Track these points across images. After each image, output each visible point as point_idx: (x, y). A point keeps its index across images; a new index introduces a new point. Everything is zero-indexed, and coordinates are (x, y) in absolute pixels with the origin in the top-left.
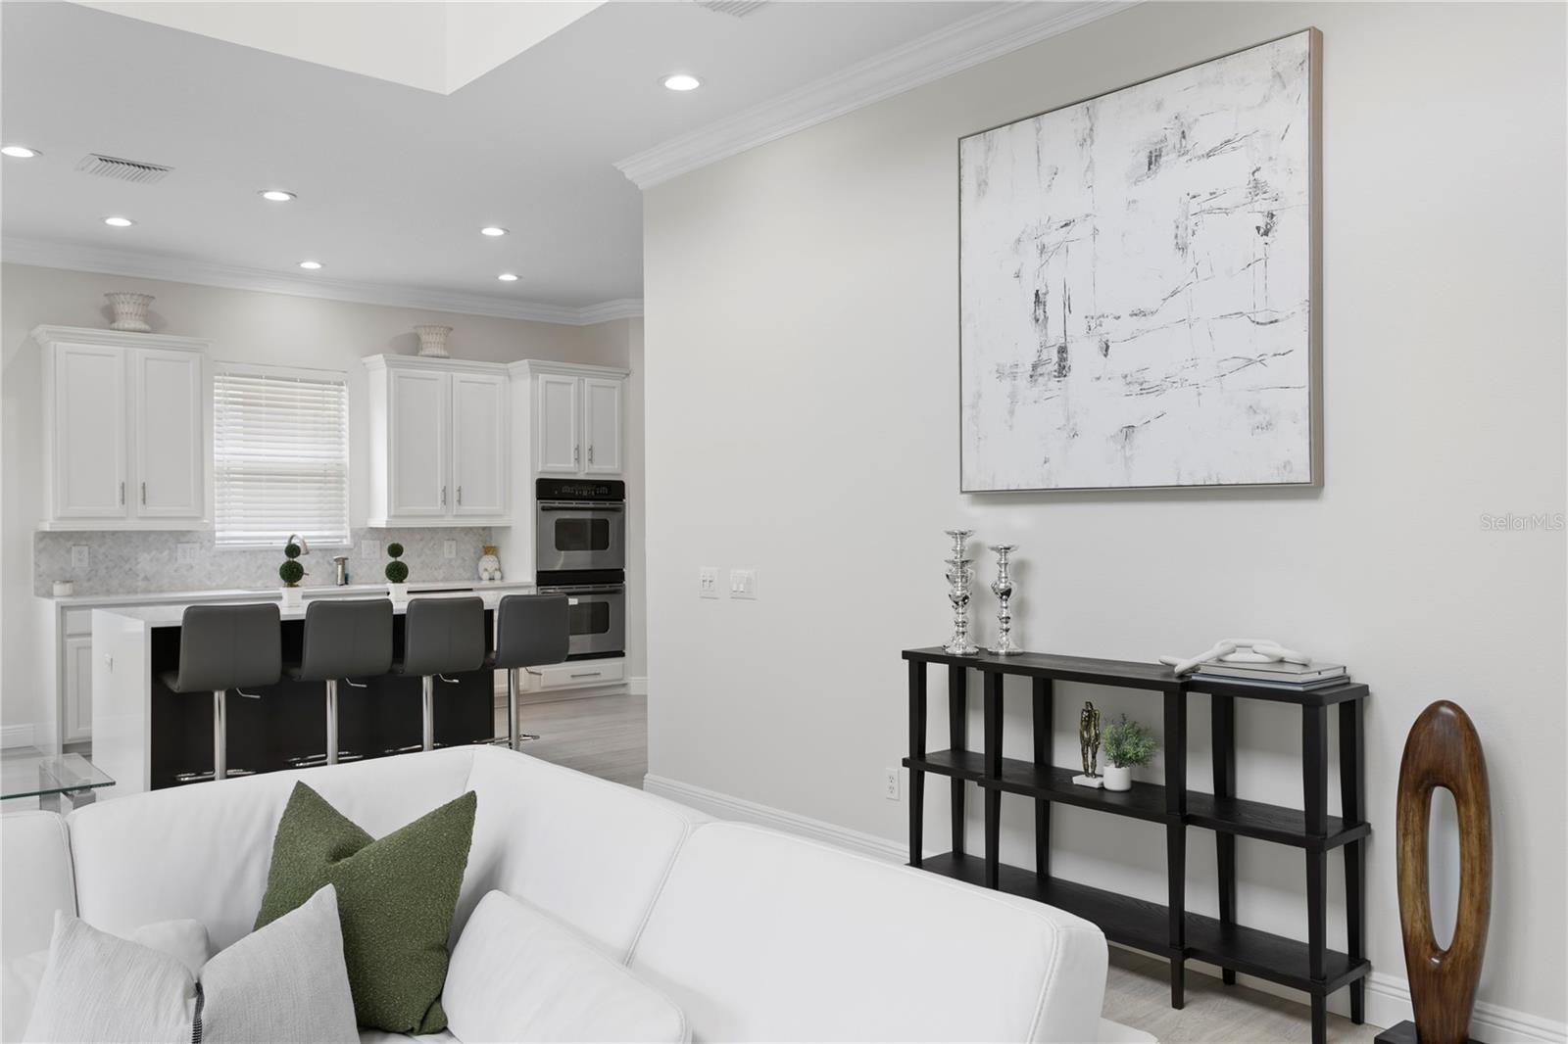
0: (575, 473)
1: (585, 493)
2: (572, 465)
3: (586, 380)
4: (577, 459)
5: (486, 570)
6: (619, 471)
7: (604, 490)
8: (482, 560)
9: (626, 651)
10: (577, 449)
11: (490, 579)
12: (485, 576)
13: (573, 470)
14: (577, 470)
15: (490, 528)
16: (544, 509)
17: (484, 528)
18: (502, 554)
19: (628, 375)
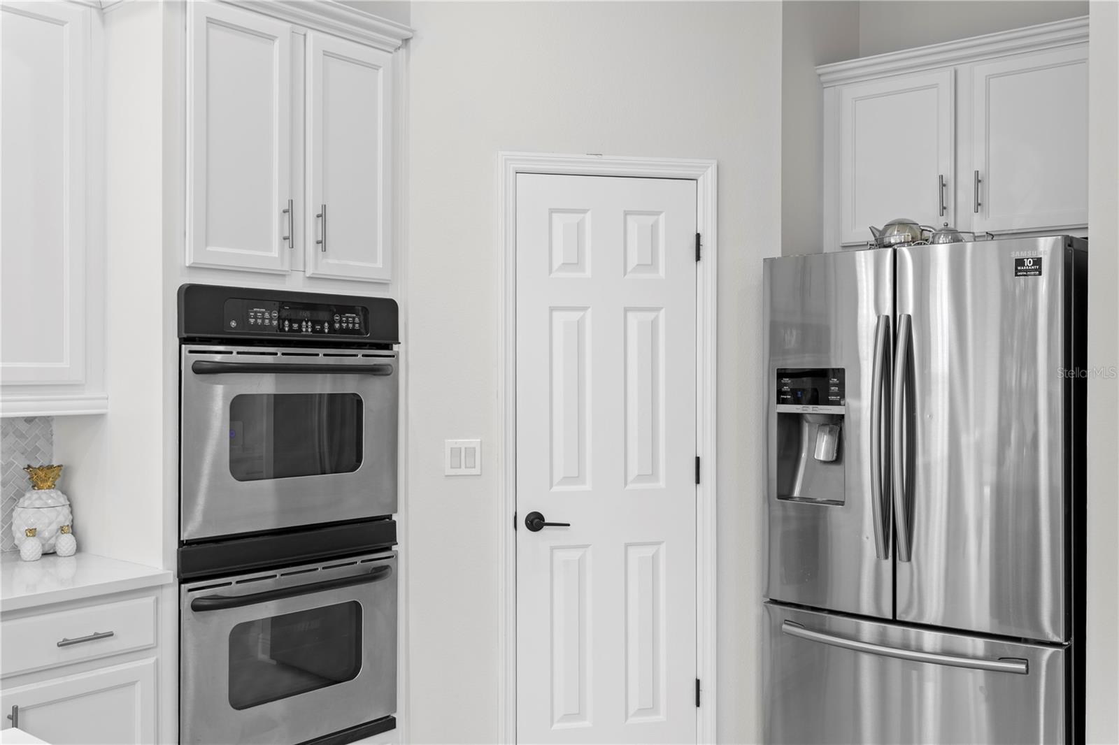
0: (281, 275)
1: (307, 328)
2: (275, 253)
3: (311, 34)
4: (289, 239)
5: (32, 532)
6: (385, 276)
7: (353, 321)
8: (25, 502)
9: (399, 716)
10: (289, 211)
11: (45, 554)
12: (31, 548)
13: (277, 267)
14: (286, 267)
15: (47, 420)
16: (199, 370)
17: (29, 420)
18: (79, 485)
19: (406, 41)
